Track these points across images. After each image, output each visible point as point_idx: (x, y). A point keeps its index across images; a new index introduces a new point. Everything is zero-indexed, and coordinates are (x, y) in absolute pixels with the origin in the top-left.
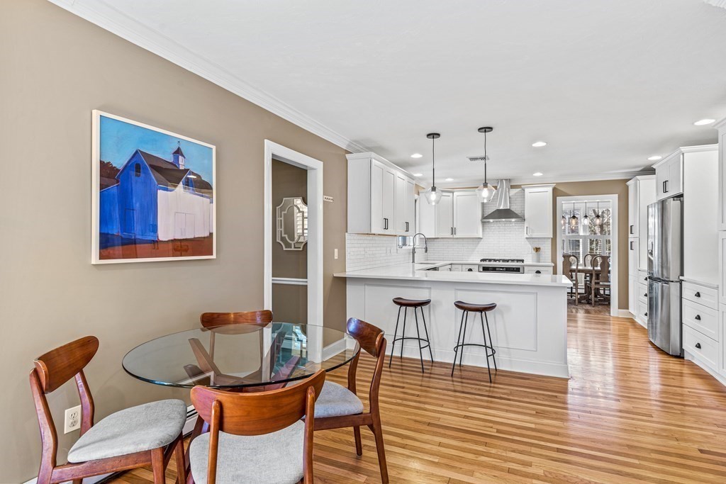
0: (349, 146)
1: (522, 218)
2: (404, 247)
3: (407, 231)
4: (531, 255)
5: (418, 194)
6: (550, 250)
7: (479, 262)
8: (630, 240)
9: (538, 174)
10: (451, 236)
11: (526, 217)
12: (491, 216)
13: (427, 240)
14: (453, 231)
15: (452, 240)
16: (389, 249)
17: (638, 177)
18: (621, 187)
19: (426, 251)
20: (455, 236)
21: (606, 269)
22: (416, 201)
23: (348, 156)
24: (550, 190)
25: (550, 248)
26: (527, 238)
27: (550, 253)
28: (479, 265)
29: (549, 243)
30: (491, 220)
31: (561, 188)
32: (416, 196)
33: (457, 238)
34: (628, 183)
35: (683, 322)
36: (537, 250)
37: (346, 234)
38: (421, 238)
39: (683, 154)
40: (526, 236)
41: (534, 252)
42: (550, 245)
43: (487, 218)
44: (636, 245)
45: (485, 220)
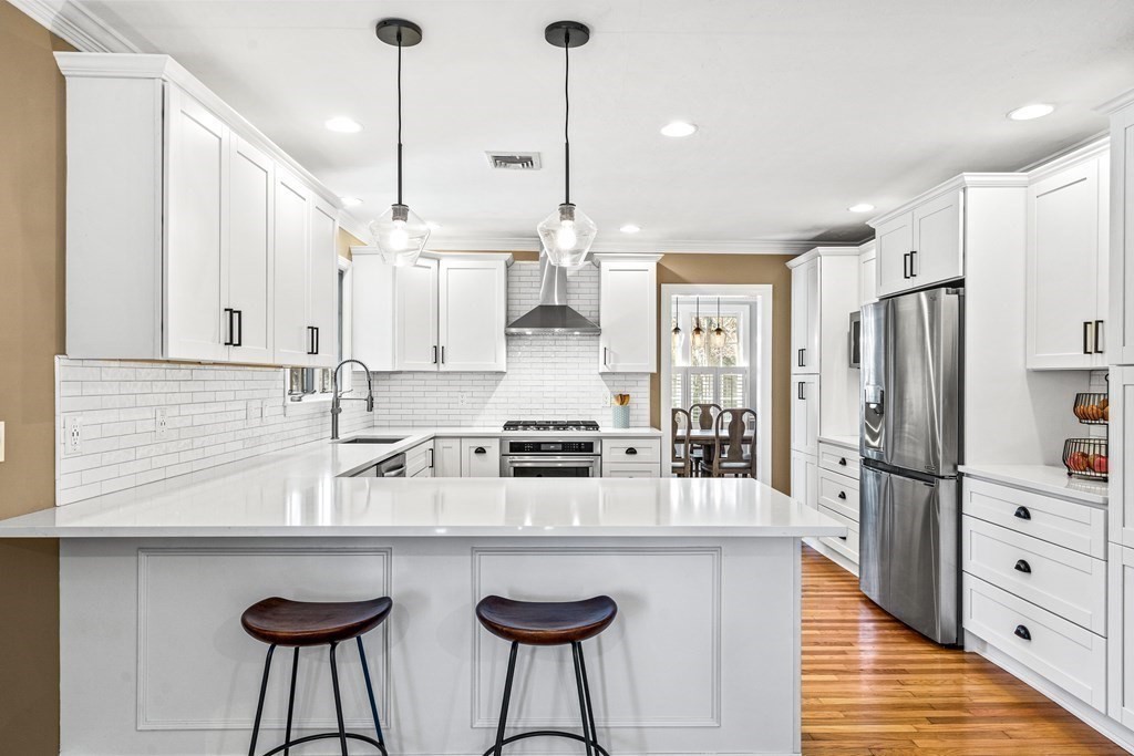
0: (65, 18)
1: (591, 328)
2: (307, 398)
3: (314, 352)
4: (610, 412)
5: (350, 256)
6: (648, 401)
7: (499, 430)
8: (795, 380)
9: (630, 229)
10: (434, 368)
11: (603, 325)
12: (526, 321)
13: (372, 377)
14: (438, 354)
15: (434, 376)
16: (255, 405)
17: (820, 249)
18: (776, 269)
19: (370, 407)
20: (443, 368)
21: (739, 435)
22: (341, 274)
23: (63, 59)
24: (652, 267)
25: (648, 395)
26: (602, 374)
27: (648, 406)
28: (502, 439)
29: (646, 383)
30: (528, 331)
31: (670, 266)
32: (343, 262)
33: (448, 373)
34: (791, 263)
35: (965, 567)
36: (623, 399)
37: (59, 361)
38: (354, 372)
39: (964, 190)
40: (603, 369)
41: (617, 404)
42: (648, 389)
43: (519, 324)
44: (812, 391)
45: (514, 330)
